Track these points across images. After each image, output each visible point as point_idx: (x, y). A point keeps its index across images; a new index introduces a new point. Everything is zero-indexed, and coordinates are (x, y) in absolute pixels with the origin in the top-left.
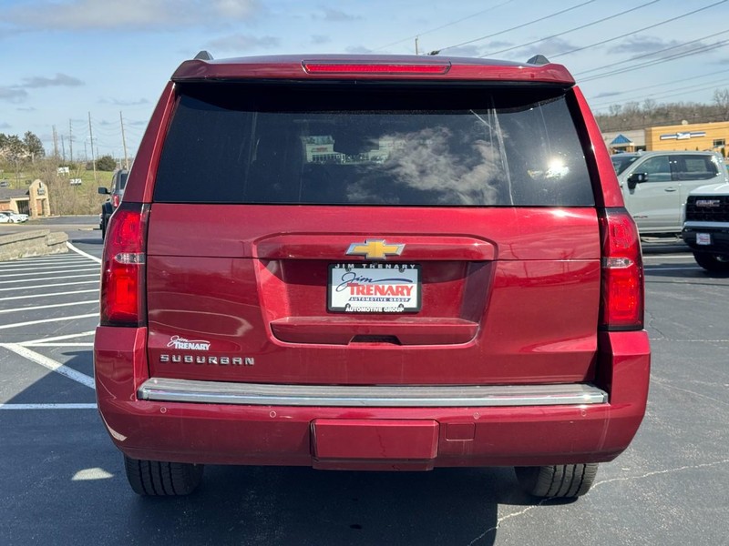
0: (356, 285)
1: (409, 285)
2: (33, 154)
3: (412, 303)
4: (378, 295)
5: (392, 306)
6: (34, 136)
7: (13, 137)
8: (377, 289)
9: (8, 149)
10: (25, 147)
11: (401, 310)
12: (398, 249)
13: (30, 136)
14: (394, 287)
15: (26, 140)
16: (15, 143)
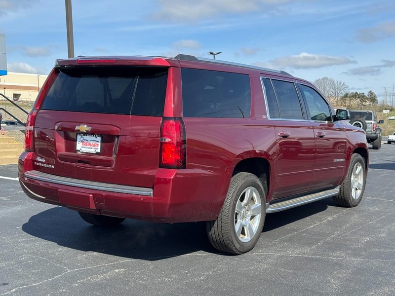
0: (84, 142)
1: (98, 143)
2: (371, 103)
3: (99, 151)
4: (89, 147)
5: (93, 151)
6: (373, 93)
7: (362, 94)
8: (89, 143)
9: (359, 100)
10: (368, 99)
11: (95, 152)
12: (89, 129)
13: (371, 93)
14: (94, 143)
15: (368, 95)
16: (363, 97)
